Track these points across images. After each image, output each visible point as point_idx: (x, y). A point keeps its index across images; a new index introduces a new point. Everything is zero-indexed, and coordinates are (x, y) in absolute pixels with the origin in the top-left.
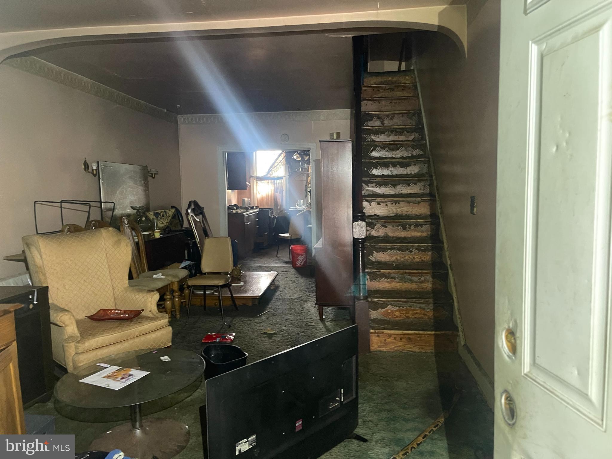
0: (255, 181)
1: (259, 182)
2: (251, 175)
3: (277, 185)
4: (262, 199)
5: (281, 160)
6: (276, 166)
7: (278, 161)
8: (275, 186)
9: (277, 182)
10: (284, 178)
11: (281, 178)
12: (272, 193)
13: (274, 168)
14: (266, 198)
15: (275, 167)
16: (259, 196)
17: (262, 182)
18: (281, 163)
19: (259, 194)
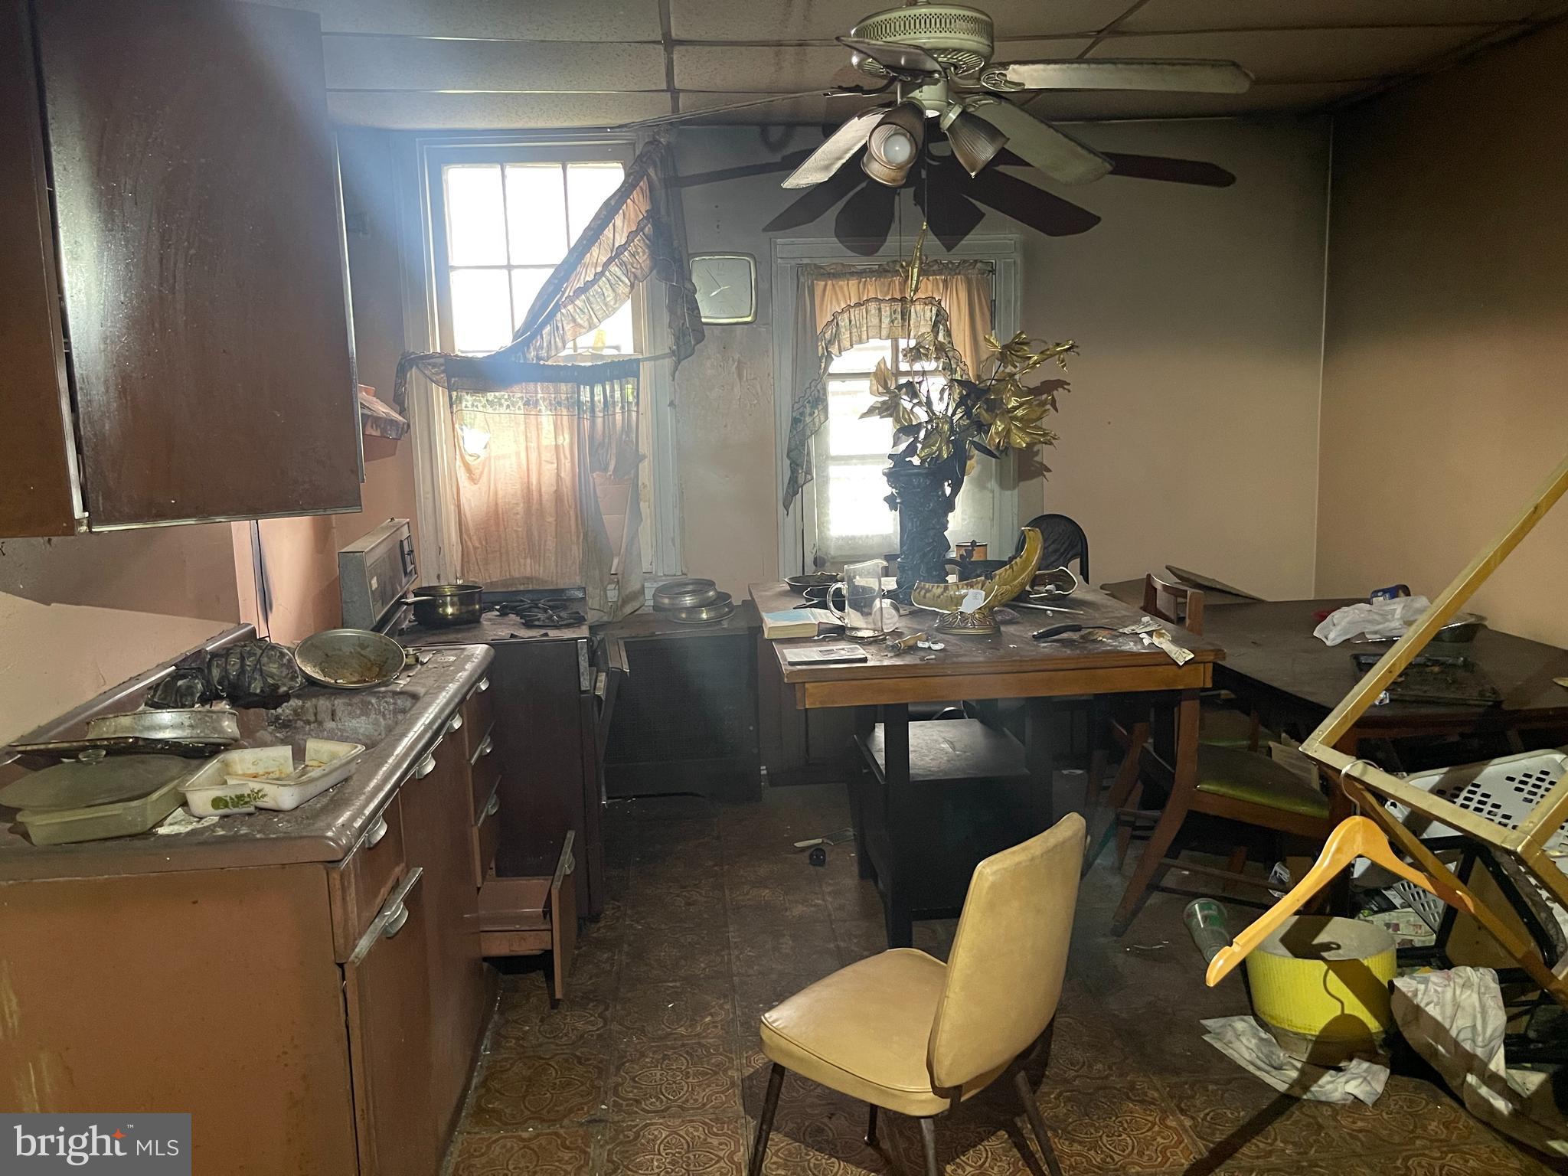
0: (439, 395)
1: (468, 399)
2: (412, 347)
3: (599, 421)
4: (495, 519)
5: (621, 240)
6: (588, 285)
7: (598, 255)
8: (587, 424)
9: (599, 397)
10: (645, 370)
11: (621, 369)
12: (566, 474)
13: (571, 300)
14: (520, 508)
15: (580, 291)
16: (473, 498)
17: (490, 396)
18: (623, 264)
19: (472, 479)
